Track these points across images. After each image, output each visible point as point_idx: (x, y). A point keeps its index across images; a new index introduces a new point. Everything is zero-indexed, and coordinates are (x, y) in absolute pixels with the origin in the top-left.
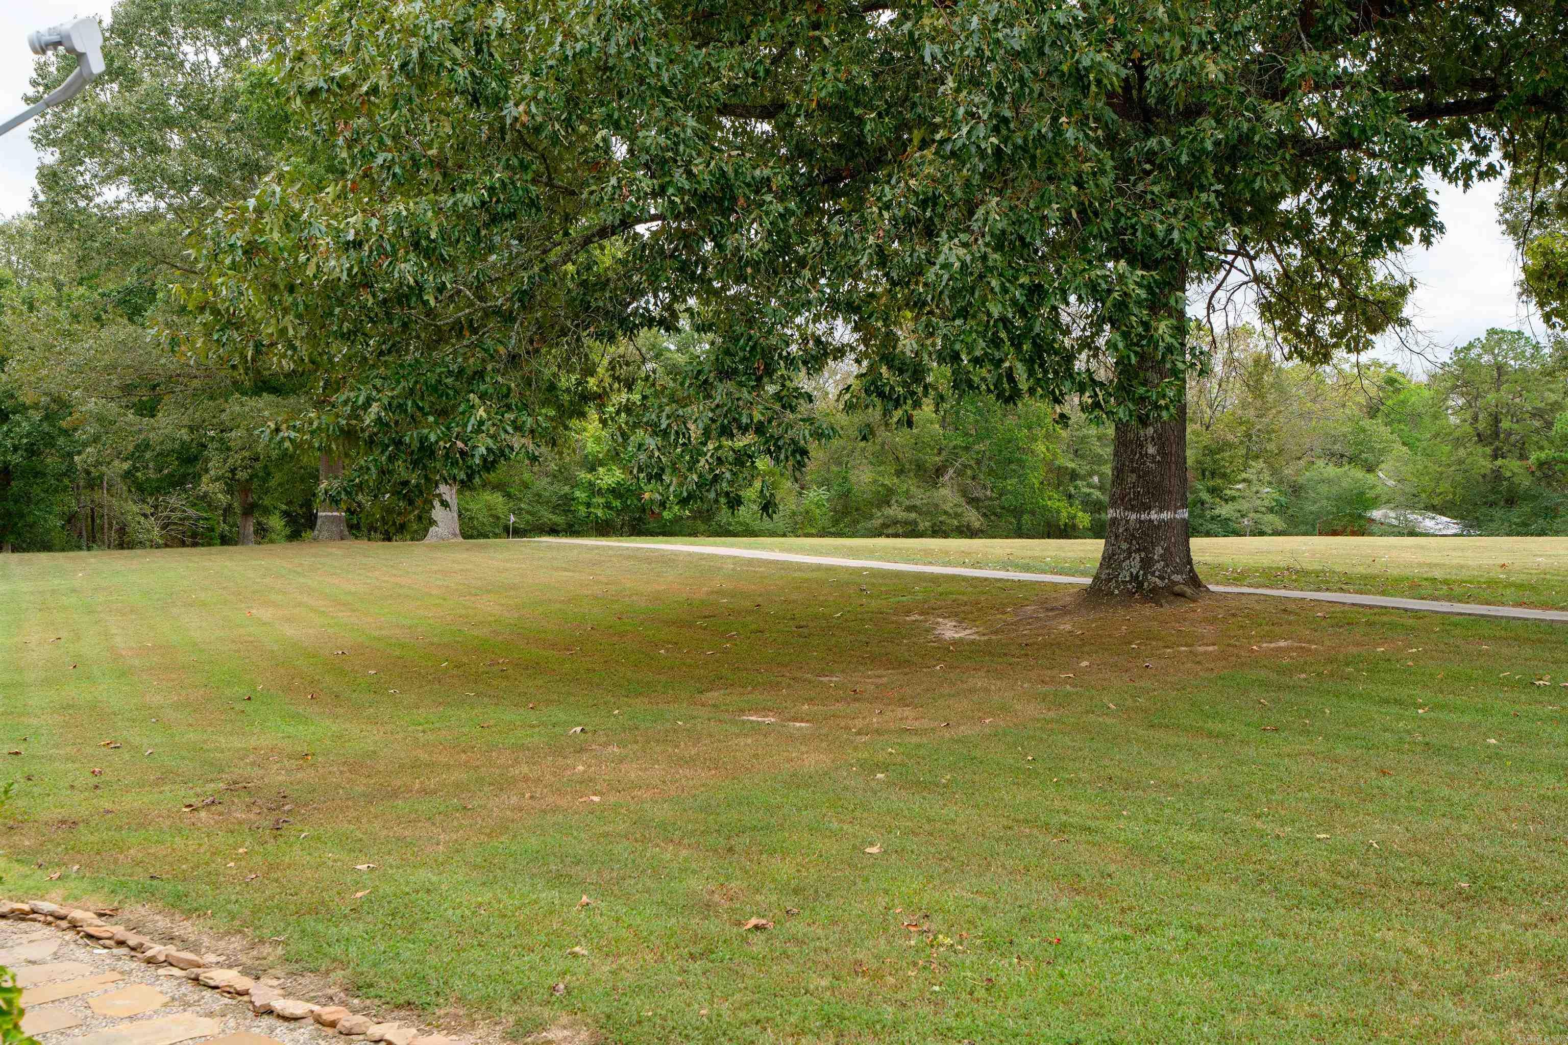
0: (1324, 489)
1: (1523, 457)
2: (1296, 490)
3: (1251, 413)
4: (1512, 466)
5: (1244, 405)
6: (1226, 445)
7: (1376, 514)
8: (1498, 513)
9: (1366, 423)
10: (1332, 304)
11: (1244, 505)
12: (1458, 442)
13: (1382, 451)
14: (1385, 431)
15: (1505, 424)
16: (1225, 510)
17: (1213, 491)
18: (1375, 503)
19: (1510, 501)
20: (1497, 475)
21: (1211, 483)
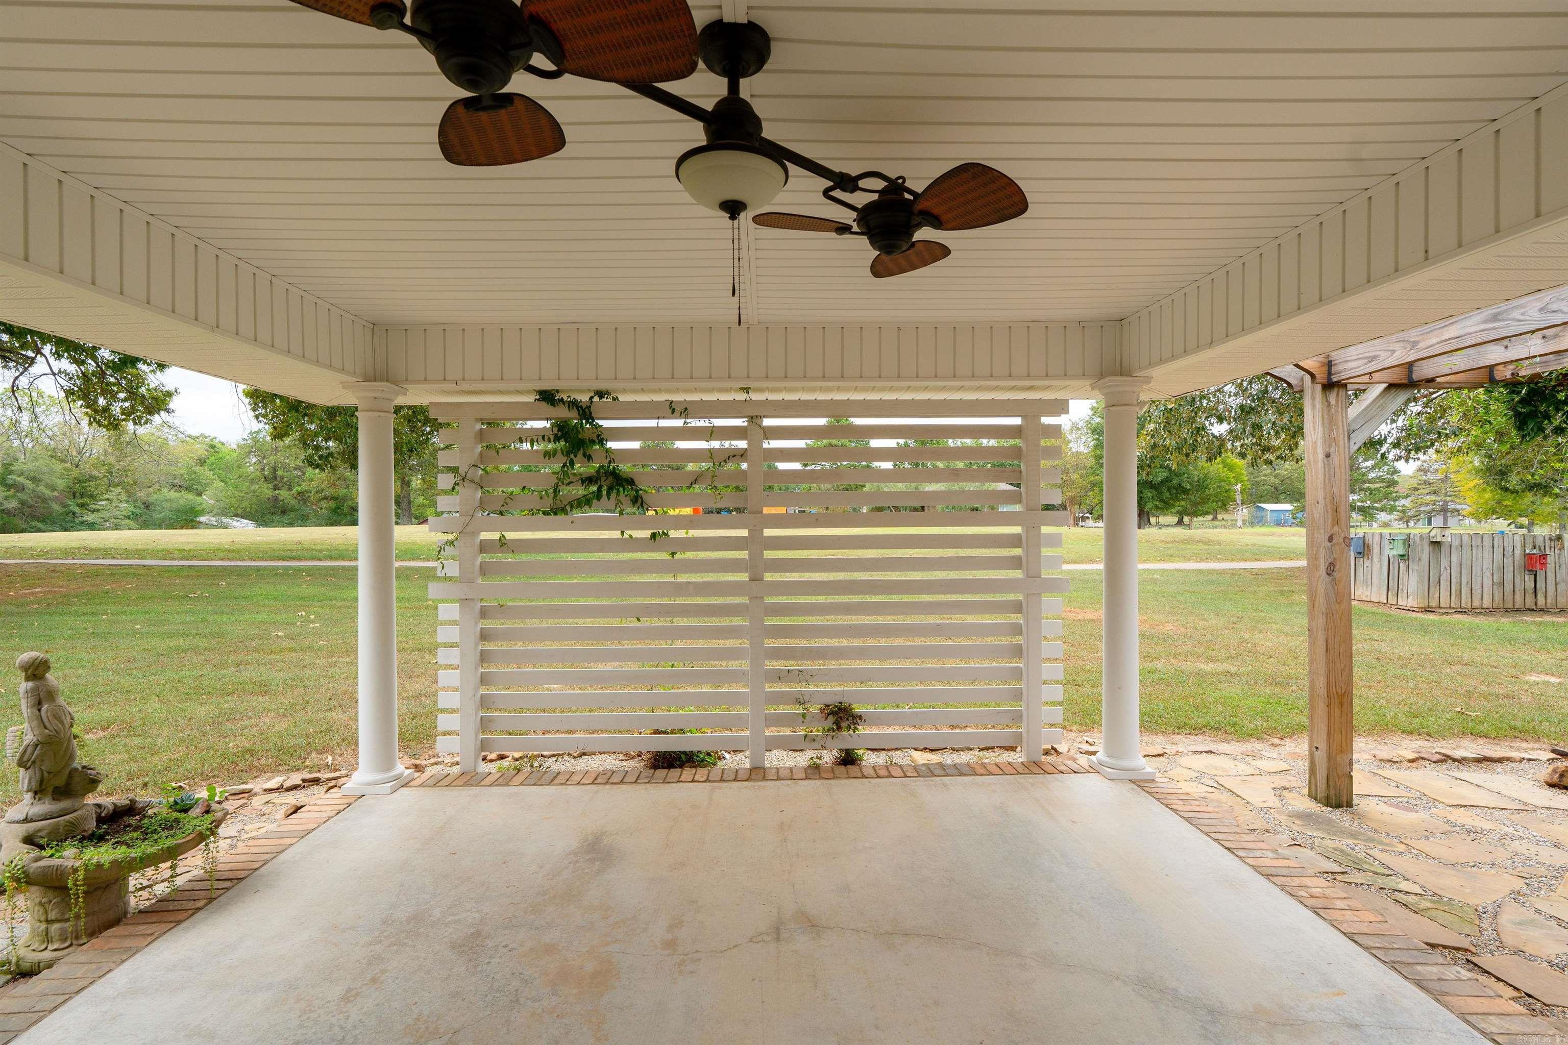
0: (167, 505)
1: (290, 489)
2: (147, 506)
3: (112, 459)
4: (284, 494)
5: (106, 453)
6: (91, 478)
7: (202, 519)
8: (276, 518)
9: (197, 469)
10: (122, 395)
11: (106, 515)
12: (252, 481)
13: (207, 485)
14: (209, 474)
15: (280, 473)
16: (90, 518)
17: (82, 506)
18: (202, 512)
19: (284, 512)
20: (276, 499)
21: (80, 501)
